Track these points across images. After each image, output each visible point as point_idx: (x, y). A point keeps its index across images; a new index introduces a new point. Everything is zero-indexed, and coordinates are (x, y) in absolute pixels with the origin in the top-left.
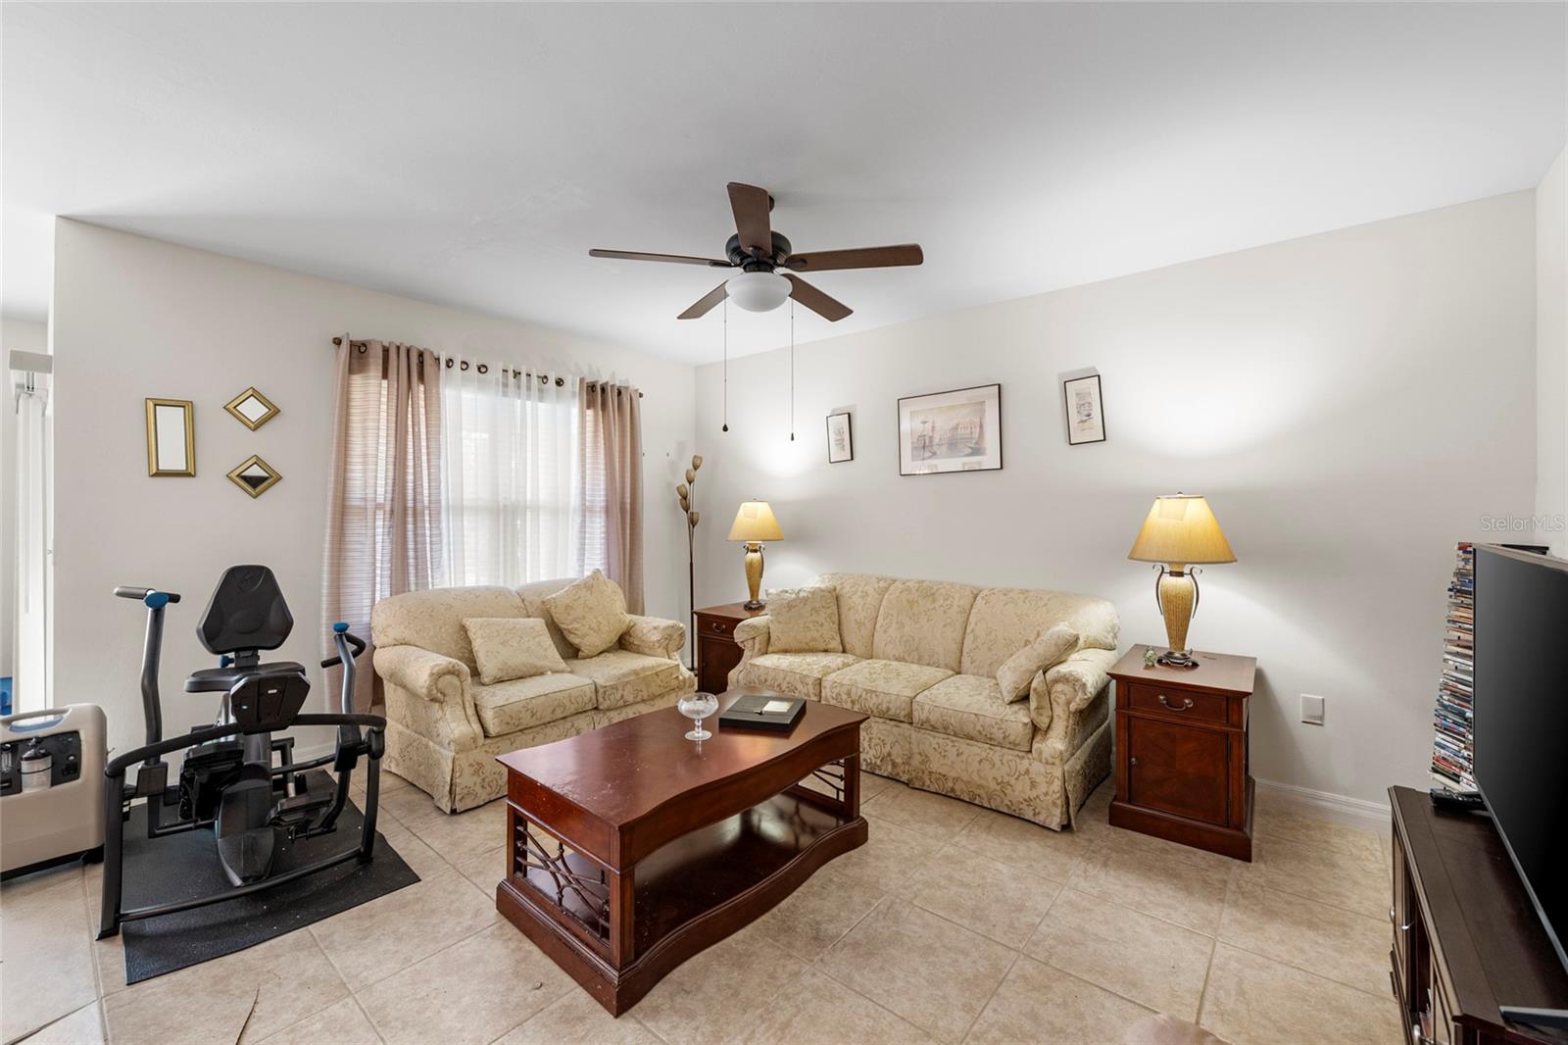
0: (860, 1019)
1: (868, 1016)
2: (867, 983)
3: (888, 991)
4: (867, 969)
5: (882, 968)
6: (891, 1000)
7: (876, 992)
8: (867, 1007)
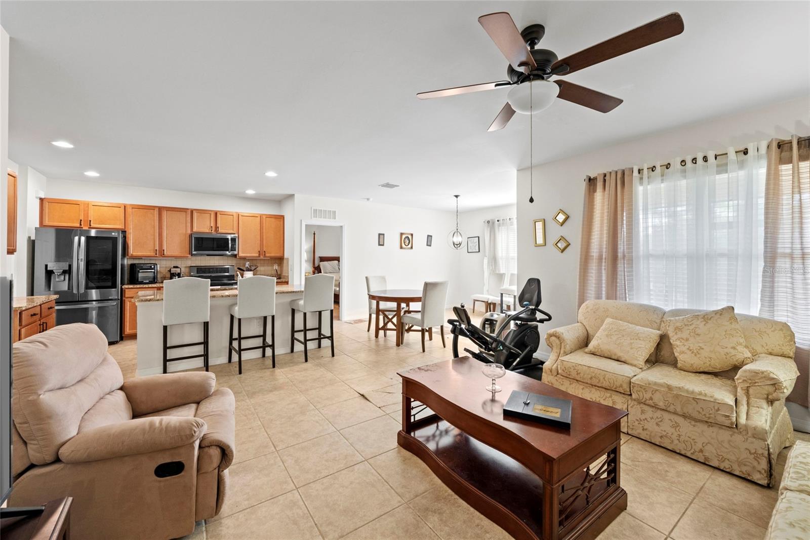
0: (364, 512)
1: (365, 516)
2: (386, 522)
3: (376, 529)
4: (395, 525)
5: (393, 533)
6: (370, 529)
7: (378, 524)
8: (370, 517)
